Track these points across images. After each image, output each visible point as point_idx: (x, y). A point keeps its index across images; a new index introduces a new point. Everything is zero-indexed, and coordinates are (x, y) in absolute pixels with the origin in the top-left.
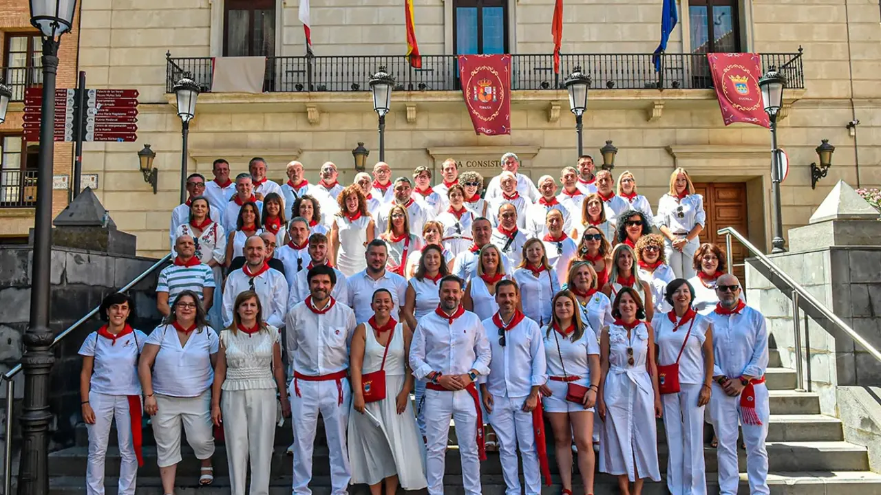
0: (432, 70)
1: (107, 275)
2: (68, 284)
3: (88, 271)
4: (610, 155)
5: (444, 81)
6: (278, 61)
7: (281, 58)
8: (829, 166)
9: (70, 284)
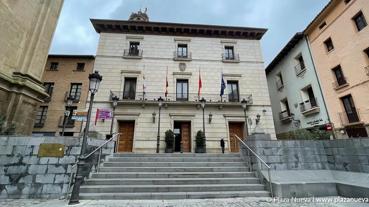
0: (171, 96)
1: (97, 144)
2: (88, 146)
3: (93, 143)
4: (211, 116)
5: (174, 99)
6: (136, 93)
7: (137, 92)
8: (259, 120)
9: (89, 146)
